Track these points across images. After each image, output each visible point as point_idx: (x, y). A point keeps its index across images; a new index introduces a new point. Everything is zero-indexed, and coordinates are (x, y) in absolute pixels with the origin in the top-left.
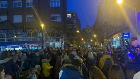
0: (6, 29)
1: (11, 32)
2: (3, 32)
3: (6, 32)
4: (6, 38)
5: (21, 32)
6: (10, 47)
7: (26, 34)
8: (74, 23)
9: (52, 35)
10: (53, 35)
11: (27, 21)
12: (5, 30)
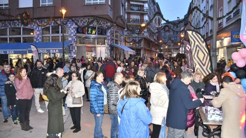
0: (8, 20)
1: (16, 25)
2: (3, 25)
3: (8, 25)
4: (8, 37)
5: (32, 26)
6: (13, 52)
7: (40, 29)
8: (145, 8)
9: (90, 31)
10: (92, 32)
11: (41, 4)
12: (7, 22)
